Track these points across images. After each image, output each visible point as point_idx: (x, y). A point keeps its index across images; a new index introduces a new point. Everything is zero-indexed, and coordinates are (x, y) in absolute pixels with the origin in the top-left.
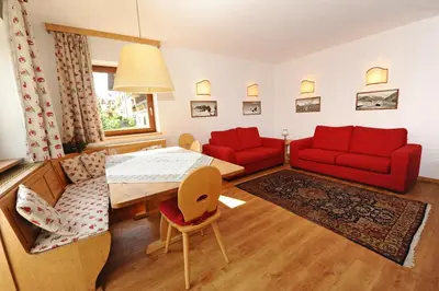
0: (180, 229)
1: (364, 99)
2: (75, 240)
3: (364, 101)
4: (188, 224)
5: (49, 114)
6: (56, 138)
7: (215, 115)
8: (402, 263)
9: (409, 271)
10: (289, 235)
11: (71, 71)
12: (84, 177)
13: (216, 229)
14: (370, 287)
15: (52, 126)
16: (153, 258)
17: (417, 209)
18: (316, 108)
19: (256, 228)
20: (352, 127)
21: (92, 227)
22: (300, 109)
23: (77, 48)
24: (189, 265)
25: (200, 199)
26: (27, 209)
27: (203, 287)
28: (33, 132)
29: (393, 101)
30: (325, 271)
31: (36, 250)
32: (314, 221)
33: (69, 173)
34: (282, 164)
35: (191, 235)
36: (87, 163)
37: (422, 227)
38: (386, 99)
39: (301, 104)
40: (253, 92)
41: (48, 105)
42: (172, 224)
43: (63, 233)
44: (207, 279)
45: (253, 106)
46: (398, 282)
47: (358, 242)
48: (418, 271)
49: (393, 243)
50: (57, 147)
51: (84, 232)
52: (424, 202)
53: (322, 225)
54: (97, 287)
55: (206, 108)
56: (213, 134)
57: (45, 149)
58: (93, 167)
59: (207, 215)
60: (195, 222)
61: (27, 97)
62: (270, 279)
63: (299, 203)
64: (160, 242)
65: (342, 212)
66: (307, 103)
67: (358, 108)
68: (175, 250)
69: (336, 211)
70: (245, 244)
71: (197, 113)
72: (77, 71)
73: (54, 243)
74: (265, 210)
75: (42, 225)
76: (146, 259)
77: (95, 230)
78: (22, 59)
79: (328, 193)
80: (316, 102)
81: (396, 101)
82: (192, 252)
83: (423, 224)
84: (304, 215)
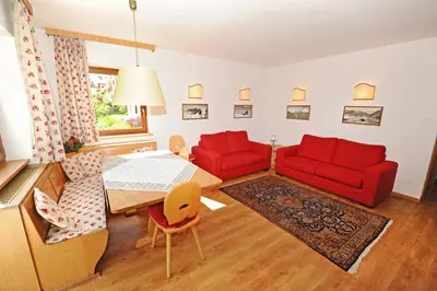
0: (164, 230)
1: (351, 113)
2: (80, 235)
3: (350, 115)
4: (172, 226)
5: (53, 122)
6: (59, 143)
7: (206, 118)
8: (346, 270)
9: (351, 276)
10: (259, 239)
11: (69, 74)
12: (81, 176)
13: (194, 231)
14: (314, 287)
15: (56, 133)
16: (141, 252)
17: (378, 223)
18: (306, 117)
19: (231, 232)
20: (336, 139)
21: (92, 225)
22: (290, 116)
23: (75, 53)
24: (171, 260)
25: (181, 208)
26: (45, 211)
27: (182, 277)
28: (40, 139)
29: (377, 118)
30: (281, 271)
31: (50, 241)
32: (284, 228)
33: (67, 171)
34: (267, 170)
35: (173, 235)
36: (83, 162)
37: (376, 241)
38: (371, 116)
39: (292, 111)
40: (245, 95)
41: (53, 114)
42: (158, 226)
43: (71, 228)
44: (184, 271)
45: (245, 110)
46: (338, 285)
47: (317, 249)
48: (357, 277)
49: (345, 252)
50: (60, 151)
51: (86, 229)
52: (387, 217)
53: (290, 232)
54: (96, 272)
55: (197, 111)
56: (202, 136)
57: (50, 153)
58: (89, 167)
59: (188, 220)
60: (177, 225)
61: (35, 108)
62: (235, 275)
63: (274, 210)
64: (147, 238)
65: (311, 221)
66: (298, 110)
67: (344, 120)
68: (160, 246)
69: (305, 220)
70: (219, 245)
71: (187, 115)
72: (74, 75)
73: (64, 236)
74: (242, 215)
75: (56, 223)
76: (135, 252)
77: (96, 227)
78: (31, 74)
79: (303, 202)
80: (306, 110)
81: (380, 118)
82: (174, 249)
83: (379, 238)
84: (276, 221)
